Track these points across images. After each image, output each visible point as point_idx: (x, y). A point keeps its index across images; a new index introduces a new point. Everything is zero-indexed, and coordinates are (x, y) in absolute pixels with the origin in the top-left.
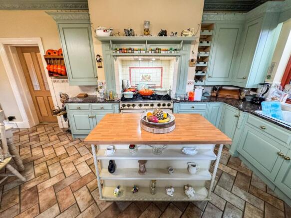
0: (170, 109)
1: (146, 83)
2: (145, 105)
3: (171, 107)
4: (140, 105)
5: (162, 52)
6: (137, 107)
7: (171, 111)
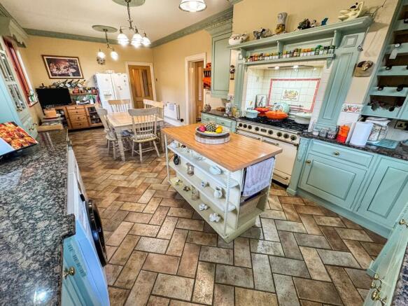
0: (295, 145)
1: (289, 103)
2: (262, 130)
3: (296, 142)
4: (257, 129)
5: (301, 54)
6: (253, 130)
7: (296, 148)
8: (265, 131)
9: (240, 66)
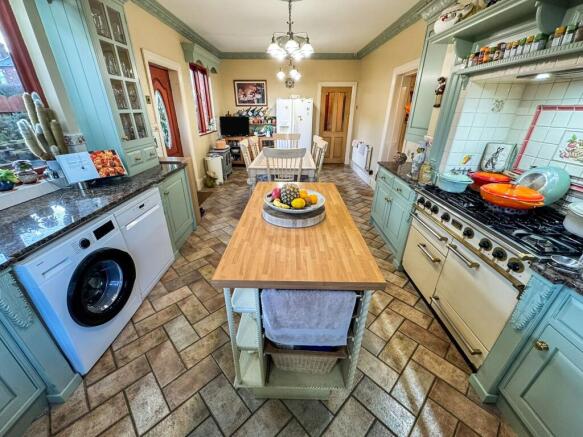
0: (515, 285)
1: (573, 170)
2: (455, 223)
3: (521, 278)
4: (446, 217)
6: (439, 217)
7: (516, 293)
8: (459, 226)
9: (456, 77)
